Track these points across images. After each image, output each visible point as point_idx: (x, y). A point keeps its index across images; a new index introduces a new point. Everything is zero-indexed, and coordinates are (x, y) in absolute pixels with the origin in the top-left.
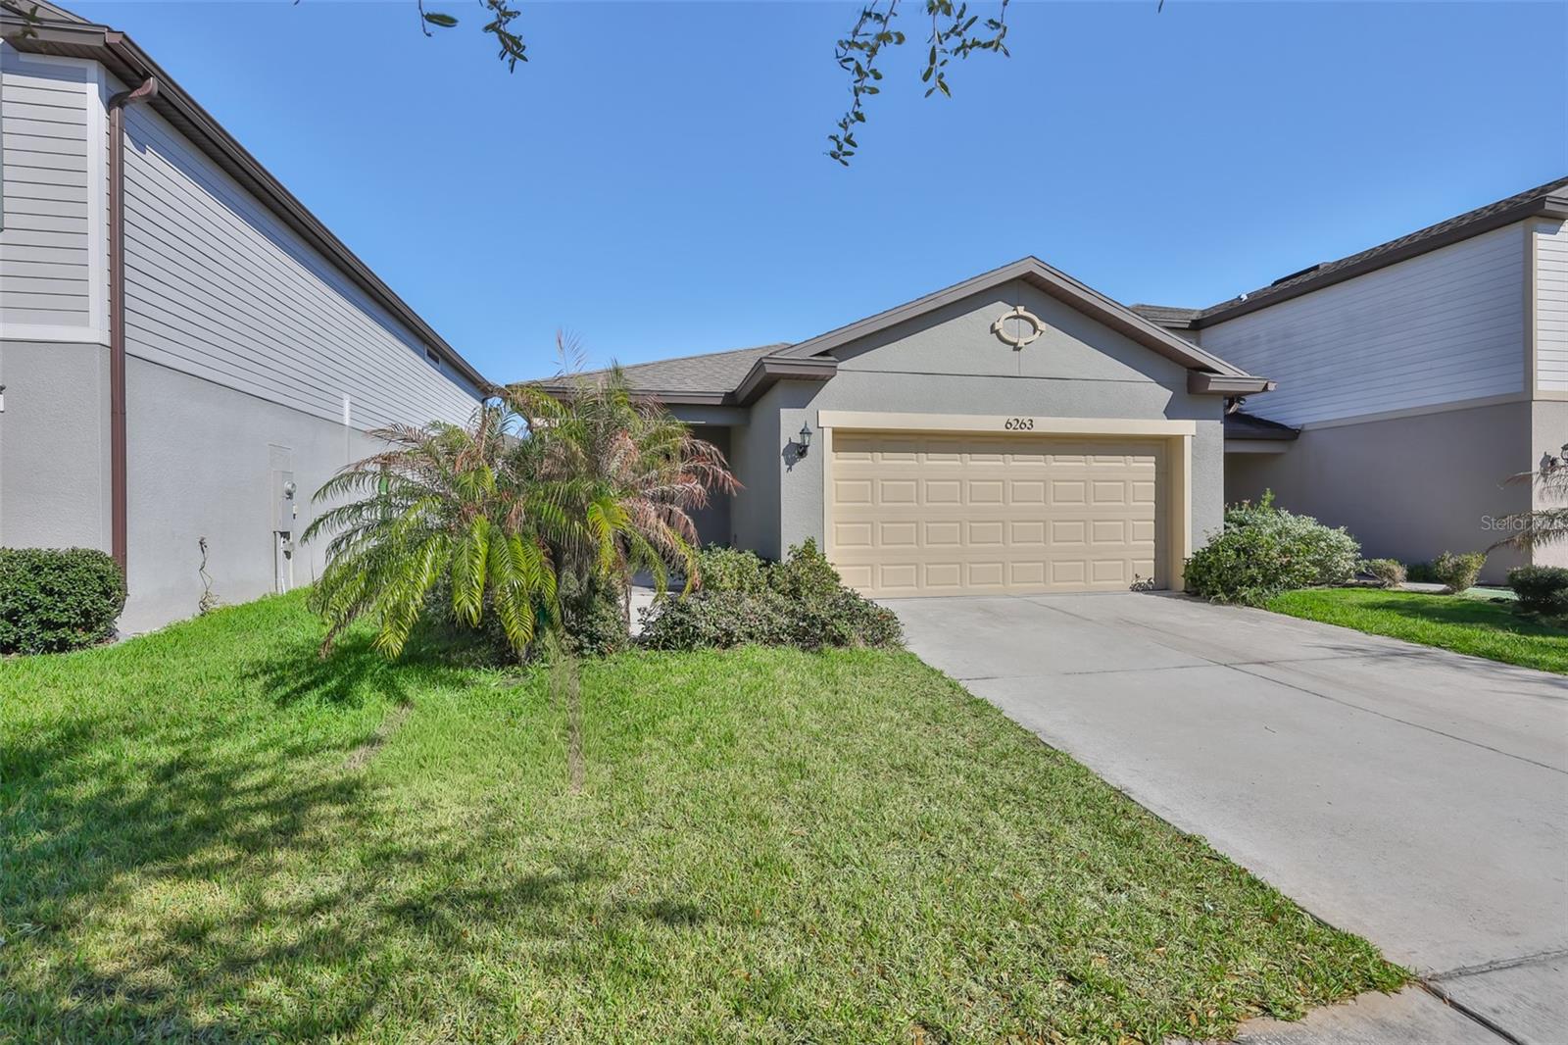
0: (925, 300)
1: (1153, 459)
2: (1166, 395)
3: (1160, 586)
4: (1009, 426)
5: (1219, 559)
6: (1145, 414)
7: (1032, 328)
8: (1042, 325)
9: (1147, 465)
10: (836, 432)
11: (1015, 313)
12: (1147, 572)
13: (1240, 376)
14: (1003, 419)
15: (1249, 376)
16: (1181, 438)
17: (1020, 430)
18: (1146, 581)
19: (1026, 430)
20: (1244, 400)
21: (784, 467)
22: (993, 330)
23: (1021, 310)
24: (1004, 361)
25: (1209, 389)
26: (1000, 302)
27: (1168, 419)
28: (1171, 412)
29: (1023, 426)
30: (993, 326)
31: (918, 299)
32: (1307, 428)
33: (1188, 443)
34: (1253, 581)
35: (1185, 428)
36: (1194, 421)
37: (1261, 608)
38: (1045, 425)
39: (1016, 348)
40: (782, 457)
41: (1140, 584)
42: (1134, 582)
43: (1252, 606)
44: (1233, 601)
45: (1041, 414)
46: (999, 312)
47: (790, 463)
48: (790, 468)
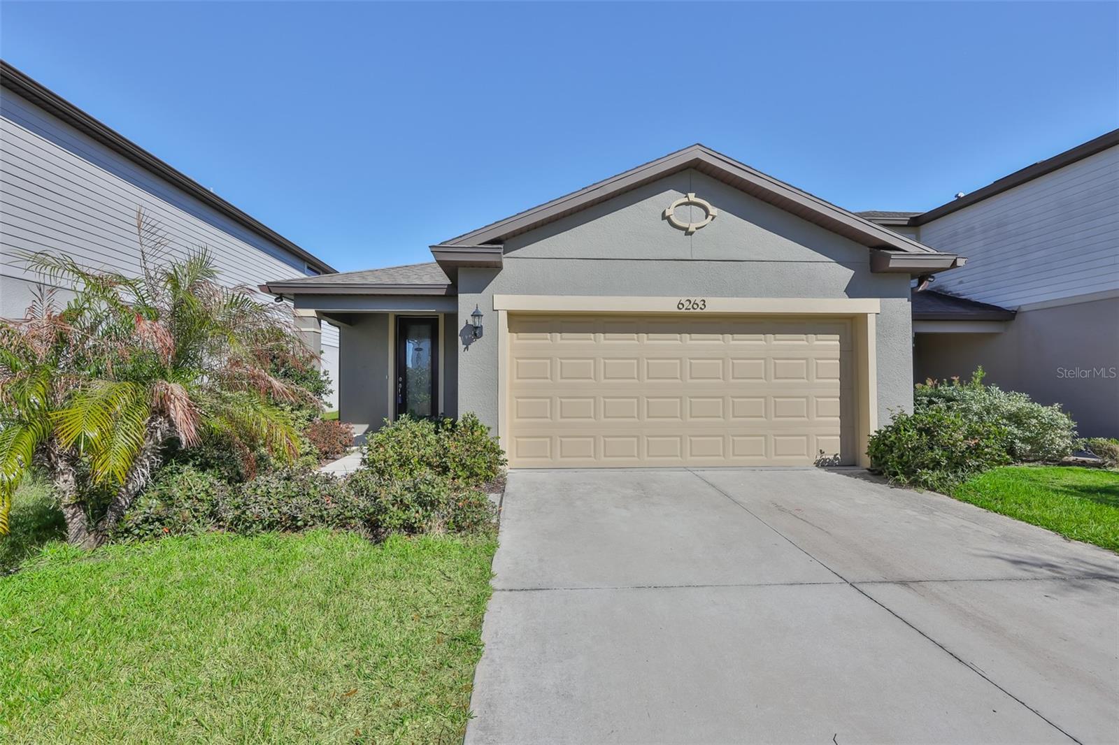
0: (589, 189)
1: (838, 337)
2: (846, 274)
3: (845, 463)
4: (681, 306)
5: (900, 439)
6: (825, 293)
7: (705, 214)
8: (713, 210)
9: (831, 344)
10: (511, 315)
11: (686, 200)
12: (833, 448)
13: (926, 252)
14: (676, 300)
15: (936, 253)
16: (864, 316)
17: (692, 310)
18: (831, 457)
19: (698, 310)
20: (933, 277)
21: (461, 346)
22: (664, 217)
23: (692, 196)
24: (679, 246)
25: (890, 266)
26: (671, 191)
27: (850, 297)
28: (853, 291)
29: (695, 306)
30: (664, 213)
31: (583, 189)
32: (1024, 309)
33: (872, 321)
34: (936, 465)
35: (869, 306)
36: (879, 300)
37: (944, 493)
38: (717, 305)
39: (688, 233)
40: (459, 338)
41: (825, 460)
42: (819, 458)
43: (934, 490)
44: (915, 484)
45: (715, 294)
46: (670, 200)
47: (467, 343)
48: (467, 348)
